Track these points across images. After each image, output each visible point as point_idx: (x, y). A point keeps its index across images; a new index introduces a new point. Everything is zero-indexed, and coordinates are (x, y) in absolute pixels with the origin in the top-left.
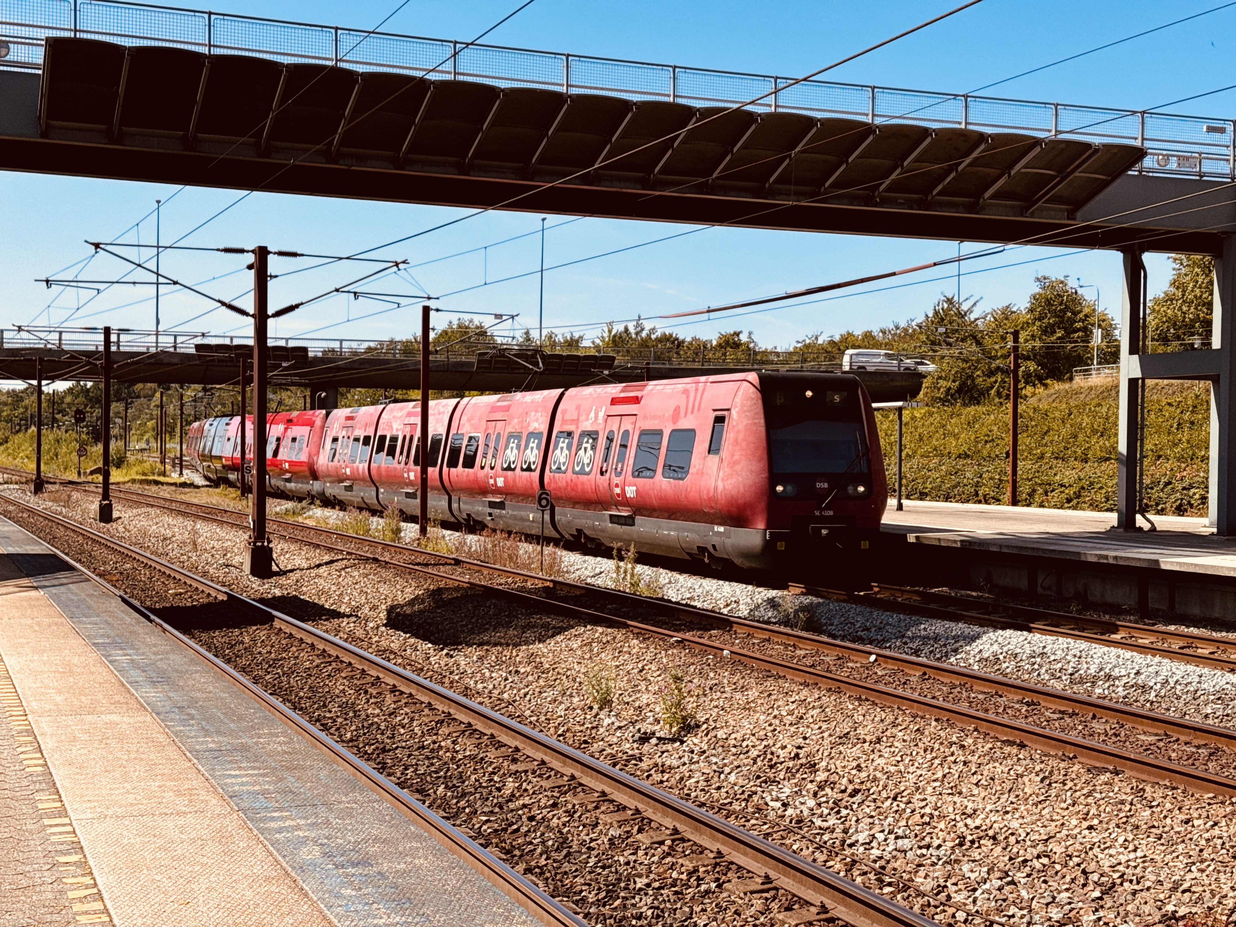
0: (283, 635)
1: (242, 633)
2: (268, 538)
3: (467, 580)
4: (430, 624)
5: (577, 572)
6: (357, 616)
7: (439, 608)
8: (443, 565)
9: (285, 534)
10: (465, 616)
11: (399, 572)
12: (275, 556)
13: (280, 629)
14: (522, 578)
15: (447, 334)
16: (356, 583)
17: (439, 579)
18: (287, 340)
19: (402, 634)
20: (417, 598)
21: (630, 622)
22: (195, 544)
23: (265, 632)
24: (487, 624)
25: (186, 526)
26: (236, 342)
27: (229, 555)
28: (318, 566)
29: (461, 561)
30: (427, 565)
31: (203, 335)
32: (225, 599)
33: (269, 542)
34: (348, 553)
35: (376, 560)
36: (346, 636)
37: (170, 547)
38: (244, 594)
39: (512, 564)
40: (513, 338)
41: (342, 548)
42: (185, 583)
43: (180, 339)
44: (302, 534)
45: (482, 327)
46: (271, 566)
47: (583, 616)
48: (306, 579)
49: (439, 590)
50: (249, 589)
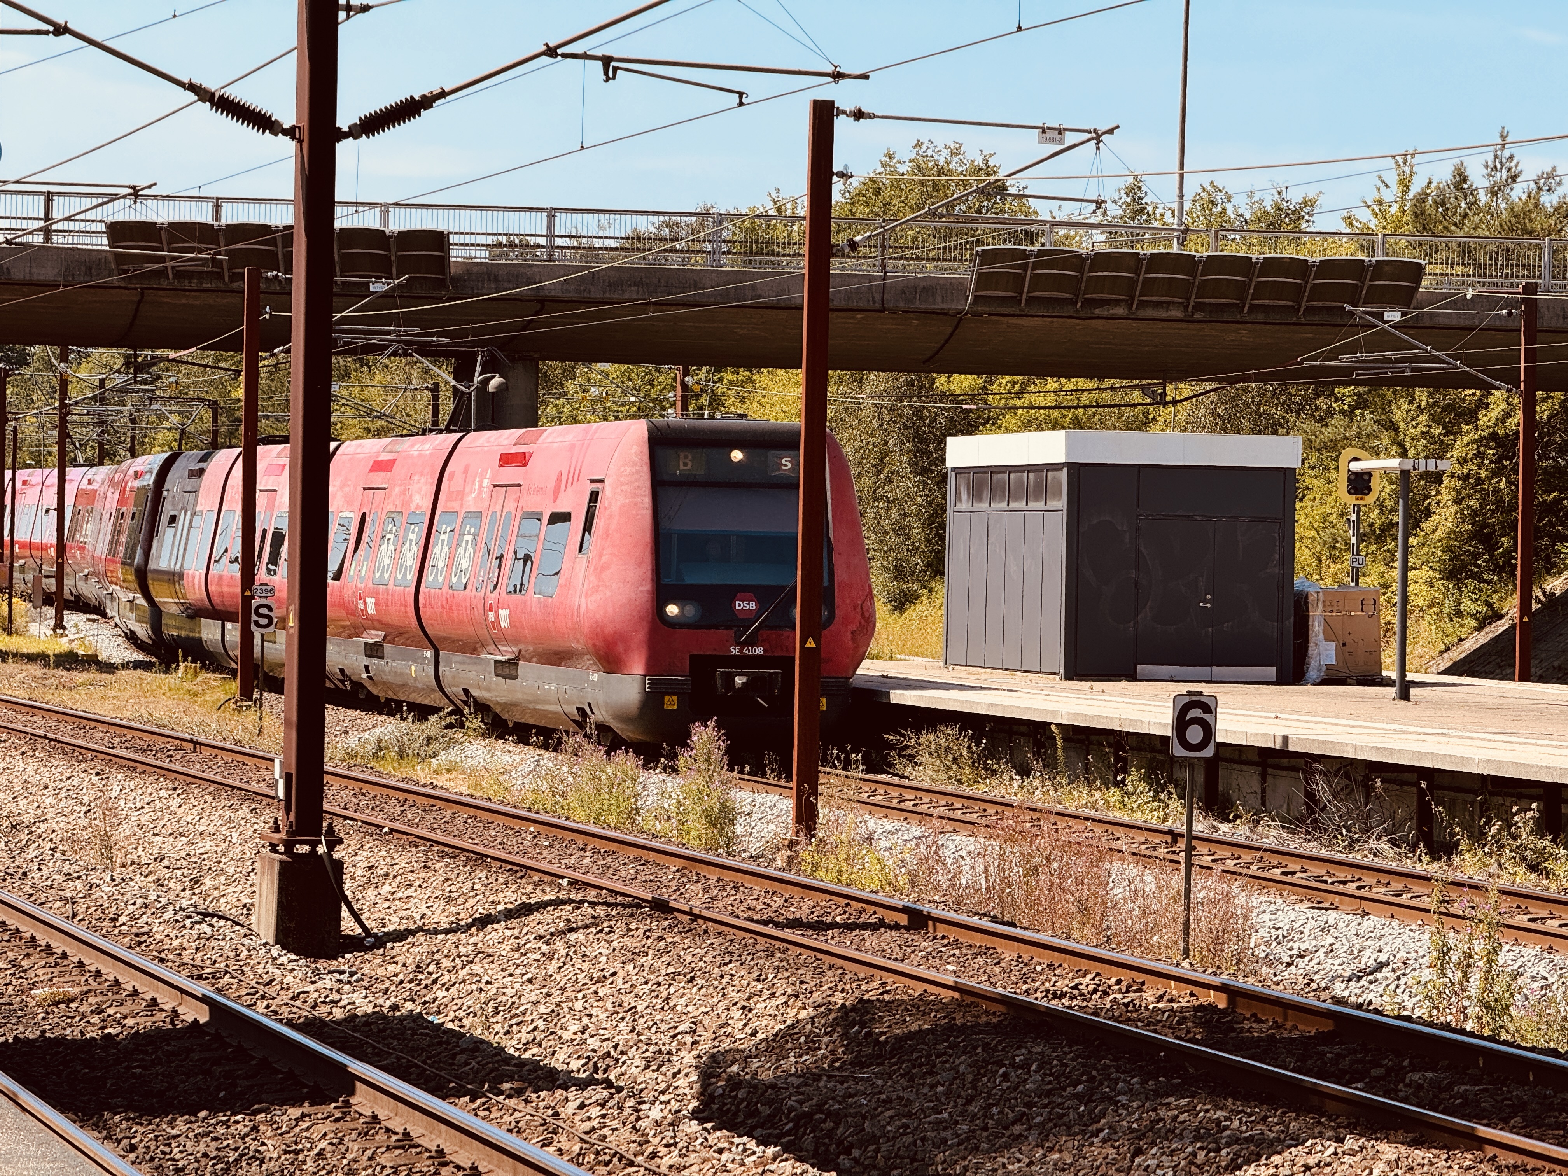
0: (381, 1137)
1: (255, 1129)
2: (331, 830)
3: (950, 980)
4: (837, 1117)
5: (1303, 963)
6: (609, 1084)
7: (863, 1066)
8: (873, 927)
9: (379, 821)
10: (948, 1093)
11: (735, 949)
12: (348, 887)
13: (375, 1119)
14: (1127, 976)
15: (877, 192)
16: (602, 980)
17: (863, 972)
18: (386, 208)
19: (752, 1145)
20: (792, 1031)
21: (1484, 1131)
22: (107, 846)
23: (327, 1127)
24: (1016, 1121)
25: (78, 788)
26: (232, 215)
27: (208, 881)
28: (484, 922)
29: (929, 917)
30: (820, 927)
31: (135, 193)
32: (203, 1019)
33: (334, 842)
34: (573, 883)
35: (661, 907)
36: (576, 1149)
37: (32, 852)
38: (261, 1006)
39: (1090, 932)
40: (1099, 204)
41: (554, 868)
42: (81, 964)
43: (61, 208)
44: (429, 819)
45: (990, 170)
46: (339, 919)
47: (1331, 1105)
48: (446, 963)
49: (863, 1006)
50: (272, 991)
